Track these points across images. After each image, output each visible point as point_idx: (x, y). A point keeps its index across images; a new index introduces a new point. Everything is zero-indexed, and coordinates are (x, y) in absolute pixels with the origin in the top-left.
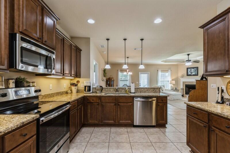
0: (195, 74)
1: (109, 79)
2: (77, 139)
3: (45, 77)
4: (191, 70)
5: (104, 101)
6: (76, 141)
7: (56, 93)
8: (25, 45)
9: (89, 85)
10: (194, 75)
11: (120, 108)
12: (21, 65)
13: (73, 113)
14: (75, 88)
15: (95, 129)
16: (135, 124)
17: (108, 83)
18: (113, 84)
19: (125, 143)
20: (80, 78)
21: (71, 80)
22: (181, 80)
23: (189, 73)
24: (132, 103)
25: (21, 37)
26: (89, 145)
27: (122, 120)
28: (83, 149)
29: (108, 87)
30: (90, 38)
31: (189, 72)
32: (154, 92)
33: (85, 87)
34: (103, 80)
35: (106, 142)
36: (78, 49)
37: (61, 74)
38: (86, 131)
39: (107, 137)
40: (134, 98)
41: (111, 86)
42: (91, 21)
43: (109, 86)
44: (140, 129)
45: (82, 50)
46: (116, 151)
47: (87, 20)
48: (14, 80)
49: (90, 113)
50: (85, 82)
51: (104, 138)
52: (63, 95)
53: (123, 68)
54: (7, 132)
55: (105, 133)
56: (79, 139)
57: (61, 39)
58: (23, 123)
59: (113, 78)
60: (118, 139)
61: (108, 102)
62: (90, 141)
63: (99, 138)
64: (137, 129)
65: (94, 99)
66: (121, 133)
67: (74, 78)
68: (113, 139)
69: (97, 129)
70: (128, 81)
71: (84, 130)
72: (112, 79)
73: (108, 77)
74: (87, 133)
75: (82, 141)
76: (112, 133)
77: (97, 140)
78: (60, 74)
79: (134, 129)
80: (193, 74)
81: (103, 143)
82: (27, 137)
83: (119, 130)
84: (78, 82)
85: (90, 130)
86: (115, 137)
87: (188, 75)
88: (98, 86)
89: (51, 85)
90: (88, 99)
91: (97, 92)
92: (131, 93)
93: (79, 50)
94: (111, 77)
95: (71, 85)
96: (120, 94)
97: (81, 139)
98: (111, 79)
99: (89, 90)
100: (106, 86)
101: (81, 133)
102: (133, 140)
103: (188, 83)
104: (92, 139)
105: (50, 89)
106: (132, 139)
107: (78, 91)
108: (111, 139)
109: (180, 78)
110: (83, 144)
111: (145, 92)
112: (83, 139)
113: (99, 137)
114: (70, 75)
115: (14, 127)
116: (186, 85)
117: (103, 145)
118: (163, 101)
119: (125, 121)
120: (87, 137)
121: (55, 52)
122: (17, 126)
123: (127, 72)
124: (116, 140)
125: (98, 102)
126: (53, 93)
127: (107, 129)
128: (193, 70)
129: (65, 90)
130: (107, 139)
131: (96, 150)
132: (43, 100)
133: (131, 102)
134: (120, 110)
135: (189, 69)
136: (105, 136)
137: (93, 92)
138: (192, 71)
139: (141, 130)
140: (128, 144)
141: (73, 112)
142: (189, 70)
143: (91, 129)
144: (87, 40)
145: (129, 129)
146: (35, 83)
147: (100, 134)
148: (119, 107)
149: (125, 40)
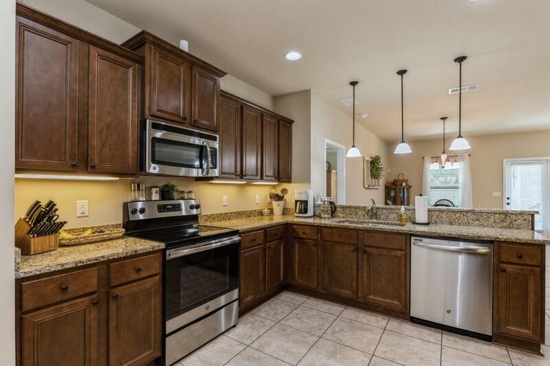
1: (395, 183)
2: (263, 310)
3: (207, 182)
5: (328, 238)
6: (258, 314)
7: (236, 213)
8: (159, 134)
9: (303, 198)
11: (368, 260)
12: (153, 165)
13: (249, 254)
14: (278, 205)
15: (308, 301)
16: (413, 314)
17: (392, 194)
18: (408, 197)
19: (357, 352)
20: (290, 182)
21: (274, 187)
24: (404, 253)
25: (153, 123)
26: (275, 329)
27: (375, 295)
28: (262, 331)
29: (393, 207)
30: (310, 90)
32: (505, 224)
33: (296, 202)
34: (366, 186)
35: (313, 335)
36: (283, 121)
37: (237, 176)
38: (289, 300)
39: (323, 325)
40: (413, 238)
41: (402, 203)
42: (293, 56)
43: (395, 203)
44: (428, 332)
45: (293, 122)
46: (324, 361)
47: (285, 56)
48: (158, 189)
49: (299, 263)
50: (296, 192)
51: (316, 324)
52: (252, 218)
53: (395, 152)
54: (111, 258)
55: (324, 315)
56: (265, 311)
57: (236, 109)
58: (136, 251)
59: (406, 181)
60: (347, 338)
61: (338, 243)
62: (282, 322)
63: (305, 322)
64: (418, 329)
65: (308, 230)
66: (365, 326)
67: (276, 183)
68: (334, 332)
69: (311, 302)
70: (458, 188)
71: (286, 296)
72: (404, 184)
73: (391, 180)
74: (286, 305)
75: (268, 317)
76: (340, 320)
77: (297, 324)
78: (234, 176)
79: (408, 328)
81: (306, 335)
82: (143, 274)
83: (364, 318)
84: (284, 191)
85: (296, 300)
86: (341, 330)
88: (325, 201)
89: (225, 197)
90: (294, 230)
91: (323, 216)
92: (414, 223)
93: (286, 122)
94: (401, 178)
95: (271, 197)
96: (382, 223)
97: (268, 313)
98: (399, 184)
99: (306, 211)
100: (386, 204)
101: (277, 301)
102: (385, 352)
104: (288, 319)
105: (224, 204)
106: (385, 349)
107: (285, 212)
108: (329, 331)
110: (267, 322)
111: (468, 224)
112: (272, 313)
113: (305, 320)
114: (259, 177)
115: (122, 254)
117: (305, 337)
118: (520, 257)
119: (382, 297)
120: (282, 312)
121: (218, 136)
122: (126, 253)
123: (441, 163)
124: (342, 338)
125: (315, 238)
126: (228, 213)
127: (335, 308)
129: (257, 208)
130: (320, 329)
131: (283, 342)
132: (208, 224)
133: (400, 250)
134: (369, 266)
136: (321, 322)
137: (315, 216)
139: (431, 335)
140: (365, 356)
141: (249, 251)
143: (301, 298)
144: (305, 95)
145: (393, 324)
146: (193, 194)
147: (311, 314)
148: (365, 257)
149: (402, 73)
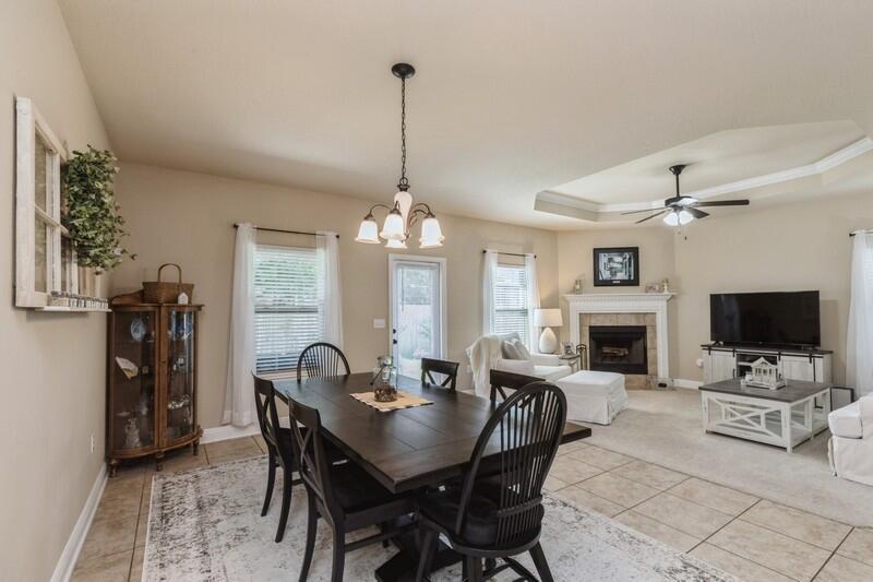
0: (626, 278)
1: (147, 293)
4: (610, 260)
10: (624, 283)
22: (571, 304)
23: (605, 275)
31: (602, 267)
59: (189, 289)
72: (183, 299)
73: (132, 277)
80: (621, 276)
87: (598, 283)
94: (170, 276)
98: (163, 297)
103: (599, 318)
109: (570, 297)
116: (590, 327)
128: (619, 259)
135: (601, 255)
138: (615, 265)
142: (603, 259)
